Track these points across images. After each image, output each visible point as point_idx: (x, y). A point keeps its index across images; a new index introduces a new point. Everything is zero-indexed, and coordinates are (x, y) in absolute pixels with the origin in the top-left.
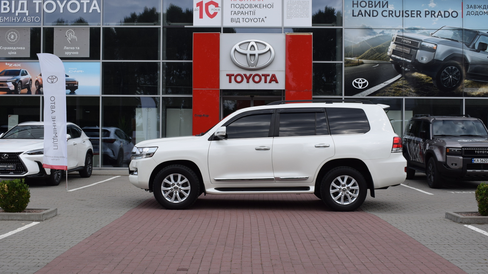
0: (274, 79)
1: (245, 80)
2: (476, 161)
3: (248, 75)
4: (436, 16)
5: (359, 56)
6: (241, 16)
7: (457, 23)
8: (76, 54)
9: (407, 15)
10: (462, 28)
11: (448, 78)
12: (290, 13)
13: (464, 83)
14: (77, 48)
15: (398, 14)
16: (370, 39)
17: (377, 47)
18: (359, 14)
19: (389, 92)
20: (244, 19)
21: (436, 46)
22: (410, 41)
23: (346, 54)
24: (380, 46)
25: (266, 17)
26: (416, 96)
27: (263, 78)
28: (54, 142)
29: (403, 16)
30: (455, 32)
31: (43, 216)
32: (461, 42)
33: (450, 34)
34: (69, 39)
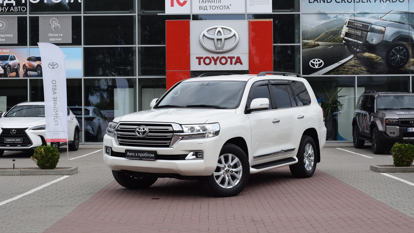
0: (239, 61)
1: (213, 62)
2: (411, 130)
3: (215, 58)
4: (385, 2)
5: (315, 39)
6: (208, 4)
7: (404, 7)
8: (60, 40)
9: (358, 1)
10: (408, 11)
11: (396, 58)
12: (252, 1)
13: (411, 62)
14: (60, 35)
15: (350, 1)
16: (325, 23)
17: (331, 30)
19: (342, 70)
20: (211, 7)
21: (385, 28)
22: (361, 24)
23: (303, 37)
24: (334, 29)
25: (230, 5)
26: (367, 74)
27: (229, 60)
28: (55, 119)
29: (354, 2)
30: (402, 15)
31: (70, 172)
32: (407, 24)
33: (398, 17)
34: (53, 27)
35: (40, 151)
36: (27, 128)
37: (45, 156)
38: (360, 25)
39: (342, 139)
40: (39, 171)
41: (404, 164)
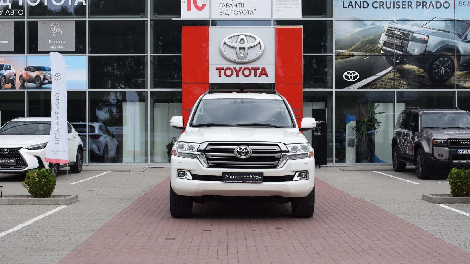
0: (264, 72)
1: (235, 73)
2: (462, 151)
3: (238, 69)
4: (428, 7)
5: (349, 48)
6: (229, 9)
7: (449, 14)
8: (62, 48)
9: (398, 6)
10: (454, 18)
11: (440, 70)
12: (279, 5)
13: (456, 75)
14: (62, 42)
15: (389, 6)
16: (361, 31)
17: (368, 38)
18: (349, 6)
19: (380, 84)
20: (233, 12)
21: (428, 37)
23: (336, 46)
24: (371, 38)
25: (255, 10)
26: (408, 89)
27: (253, 71)
28: (55, 136)
29: (394, 8)
30: (447, 23)
31: (68, 201)
32: (453, 33)
33: (442, 25)
34: (54, 33)
35: (32, 176)
36: (22, 148)
37: (38, 182)
38: (400, 34)
39: (379, 161)
40: (31, 200)
41: (464, 193)
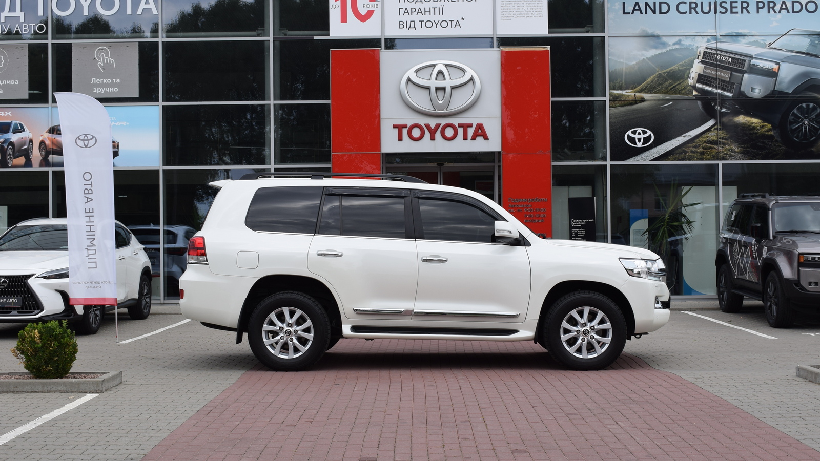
0: (480, 132)
1: (427, 135)
3: (433, 127)
4: (777, 11)
5: (635, 88)
6: (417, 18)
8: (114, 92)
9: (724, 10)
11: (802, 125)
12: (507, 10)
14: (116, 81)
15: (706, 9)
16: (656, 55)
17: (669, 69)
18: (634, 10)
19: (692, 152)
20: (423, 23)
21: (778, 66)
22: (730, 57)
23: (612, 84)
24: (675, 67)
25: (463, 19)
26: (743, 160)
27: (460, 130)
28: (88, 255)
29: (715, 12)
30: (813, 39)
31: (102, 384)
33: (804, 44)
34: (100, 64)
35: (31, 337)
36: (33, 275)
37: (42, 347)
38: (728, 59)
39: (690, 291)
